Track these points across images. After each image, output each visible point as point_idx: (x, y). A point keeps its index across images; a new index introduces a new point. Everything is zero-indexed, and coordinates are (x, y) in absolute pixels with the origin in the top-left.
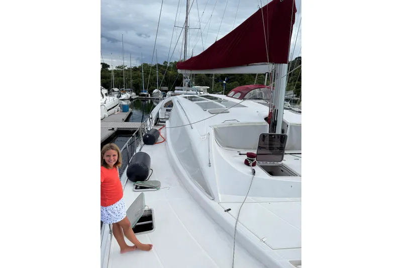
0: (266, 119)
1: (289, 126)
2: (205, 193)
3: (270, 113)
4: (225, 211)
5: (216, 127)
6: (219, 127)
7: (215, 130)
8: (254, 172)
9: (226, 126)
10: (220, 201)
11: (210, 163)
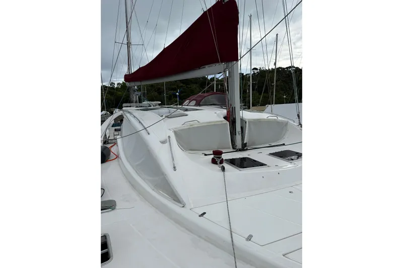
0: (224, 118)
1: (247, 123)
2: (173, 201)
3: (228, 112)
4: (200, 216)
5: (176, 130)
6: (180, 129)
7: (175, 133)
8: (223, 169)
9: (186, 127)
10: (192, 207)
11: (174, 167)
